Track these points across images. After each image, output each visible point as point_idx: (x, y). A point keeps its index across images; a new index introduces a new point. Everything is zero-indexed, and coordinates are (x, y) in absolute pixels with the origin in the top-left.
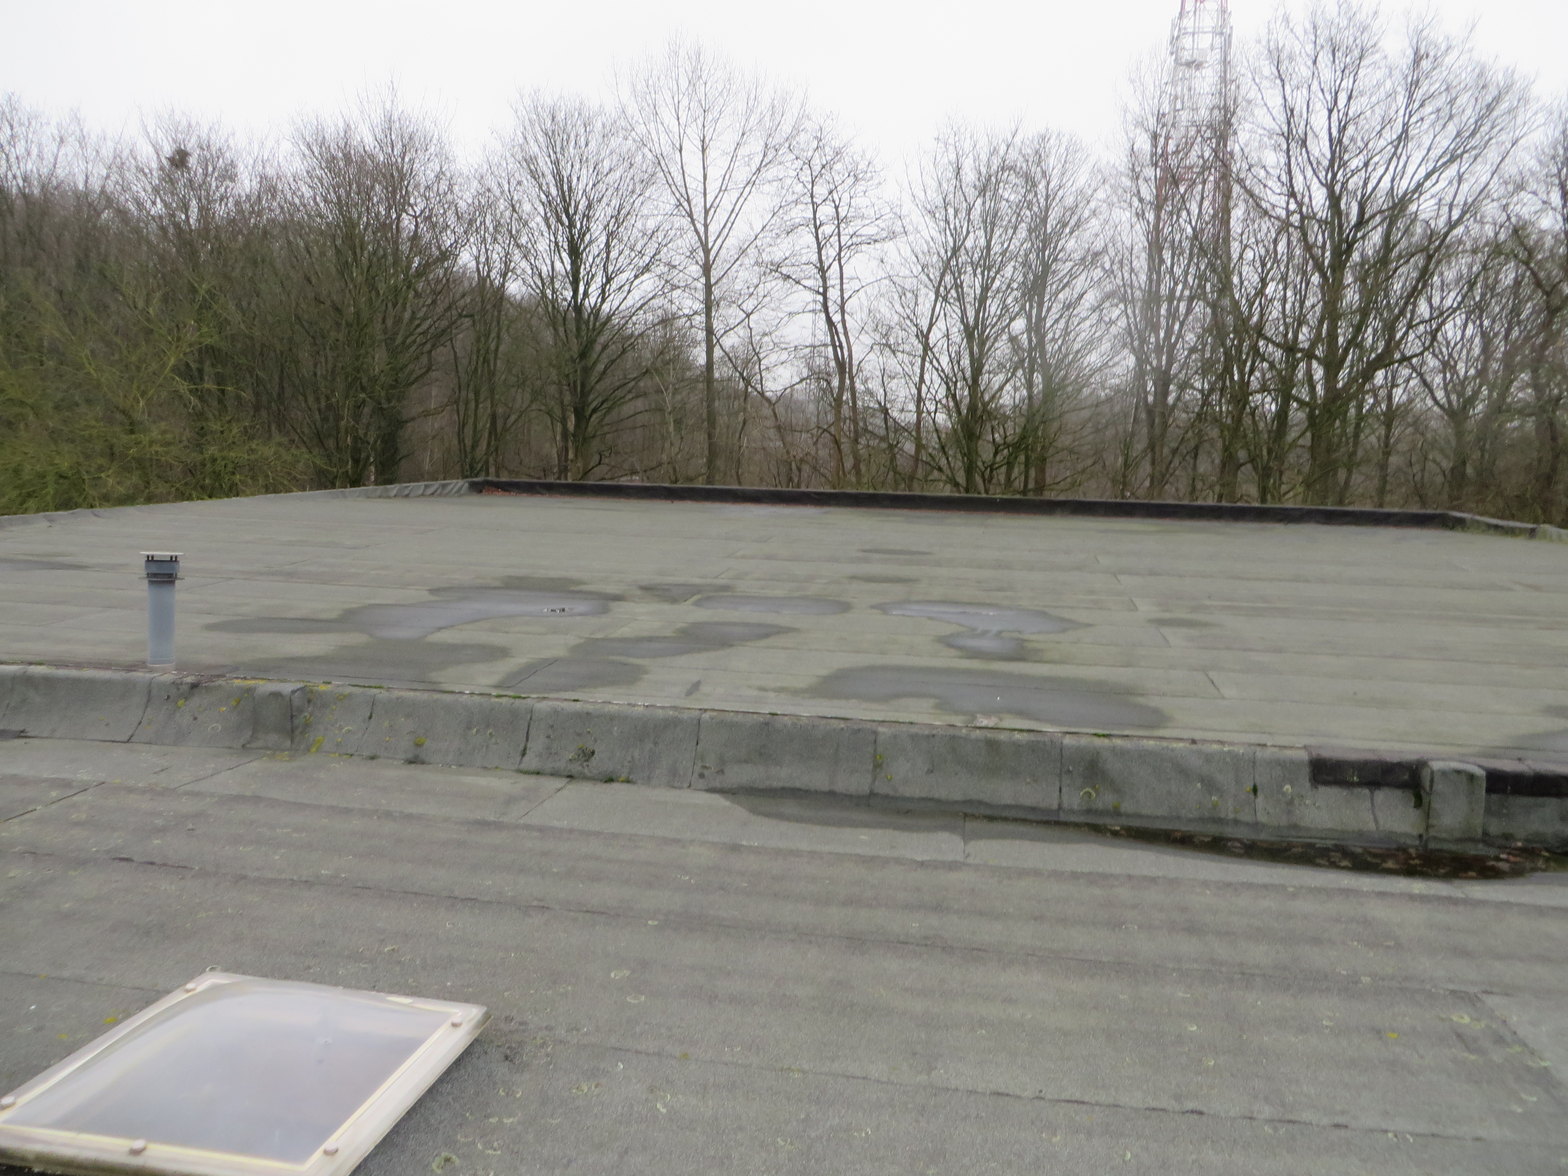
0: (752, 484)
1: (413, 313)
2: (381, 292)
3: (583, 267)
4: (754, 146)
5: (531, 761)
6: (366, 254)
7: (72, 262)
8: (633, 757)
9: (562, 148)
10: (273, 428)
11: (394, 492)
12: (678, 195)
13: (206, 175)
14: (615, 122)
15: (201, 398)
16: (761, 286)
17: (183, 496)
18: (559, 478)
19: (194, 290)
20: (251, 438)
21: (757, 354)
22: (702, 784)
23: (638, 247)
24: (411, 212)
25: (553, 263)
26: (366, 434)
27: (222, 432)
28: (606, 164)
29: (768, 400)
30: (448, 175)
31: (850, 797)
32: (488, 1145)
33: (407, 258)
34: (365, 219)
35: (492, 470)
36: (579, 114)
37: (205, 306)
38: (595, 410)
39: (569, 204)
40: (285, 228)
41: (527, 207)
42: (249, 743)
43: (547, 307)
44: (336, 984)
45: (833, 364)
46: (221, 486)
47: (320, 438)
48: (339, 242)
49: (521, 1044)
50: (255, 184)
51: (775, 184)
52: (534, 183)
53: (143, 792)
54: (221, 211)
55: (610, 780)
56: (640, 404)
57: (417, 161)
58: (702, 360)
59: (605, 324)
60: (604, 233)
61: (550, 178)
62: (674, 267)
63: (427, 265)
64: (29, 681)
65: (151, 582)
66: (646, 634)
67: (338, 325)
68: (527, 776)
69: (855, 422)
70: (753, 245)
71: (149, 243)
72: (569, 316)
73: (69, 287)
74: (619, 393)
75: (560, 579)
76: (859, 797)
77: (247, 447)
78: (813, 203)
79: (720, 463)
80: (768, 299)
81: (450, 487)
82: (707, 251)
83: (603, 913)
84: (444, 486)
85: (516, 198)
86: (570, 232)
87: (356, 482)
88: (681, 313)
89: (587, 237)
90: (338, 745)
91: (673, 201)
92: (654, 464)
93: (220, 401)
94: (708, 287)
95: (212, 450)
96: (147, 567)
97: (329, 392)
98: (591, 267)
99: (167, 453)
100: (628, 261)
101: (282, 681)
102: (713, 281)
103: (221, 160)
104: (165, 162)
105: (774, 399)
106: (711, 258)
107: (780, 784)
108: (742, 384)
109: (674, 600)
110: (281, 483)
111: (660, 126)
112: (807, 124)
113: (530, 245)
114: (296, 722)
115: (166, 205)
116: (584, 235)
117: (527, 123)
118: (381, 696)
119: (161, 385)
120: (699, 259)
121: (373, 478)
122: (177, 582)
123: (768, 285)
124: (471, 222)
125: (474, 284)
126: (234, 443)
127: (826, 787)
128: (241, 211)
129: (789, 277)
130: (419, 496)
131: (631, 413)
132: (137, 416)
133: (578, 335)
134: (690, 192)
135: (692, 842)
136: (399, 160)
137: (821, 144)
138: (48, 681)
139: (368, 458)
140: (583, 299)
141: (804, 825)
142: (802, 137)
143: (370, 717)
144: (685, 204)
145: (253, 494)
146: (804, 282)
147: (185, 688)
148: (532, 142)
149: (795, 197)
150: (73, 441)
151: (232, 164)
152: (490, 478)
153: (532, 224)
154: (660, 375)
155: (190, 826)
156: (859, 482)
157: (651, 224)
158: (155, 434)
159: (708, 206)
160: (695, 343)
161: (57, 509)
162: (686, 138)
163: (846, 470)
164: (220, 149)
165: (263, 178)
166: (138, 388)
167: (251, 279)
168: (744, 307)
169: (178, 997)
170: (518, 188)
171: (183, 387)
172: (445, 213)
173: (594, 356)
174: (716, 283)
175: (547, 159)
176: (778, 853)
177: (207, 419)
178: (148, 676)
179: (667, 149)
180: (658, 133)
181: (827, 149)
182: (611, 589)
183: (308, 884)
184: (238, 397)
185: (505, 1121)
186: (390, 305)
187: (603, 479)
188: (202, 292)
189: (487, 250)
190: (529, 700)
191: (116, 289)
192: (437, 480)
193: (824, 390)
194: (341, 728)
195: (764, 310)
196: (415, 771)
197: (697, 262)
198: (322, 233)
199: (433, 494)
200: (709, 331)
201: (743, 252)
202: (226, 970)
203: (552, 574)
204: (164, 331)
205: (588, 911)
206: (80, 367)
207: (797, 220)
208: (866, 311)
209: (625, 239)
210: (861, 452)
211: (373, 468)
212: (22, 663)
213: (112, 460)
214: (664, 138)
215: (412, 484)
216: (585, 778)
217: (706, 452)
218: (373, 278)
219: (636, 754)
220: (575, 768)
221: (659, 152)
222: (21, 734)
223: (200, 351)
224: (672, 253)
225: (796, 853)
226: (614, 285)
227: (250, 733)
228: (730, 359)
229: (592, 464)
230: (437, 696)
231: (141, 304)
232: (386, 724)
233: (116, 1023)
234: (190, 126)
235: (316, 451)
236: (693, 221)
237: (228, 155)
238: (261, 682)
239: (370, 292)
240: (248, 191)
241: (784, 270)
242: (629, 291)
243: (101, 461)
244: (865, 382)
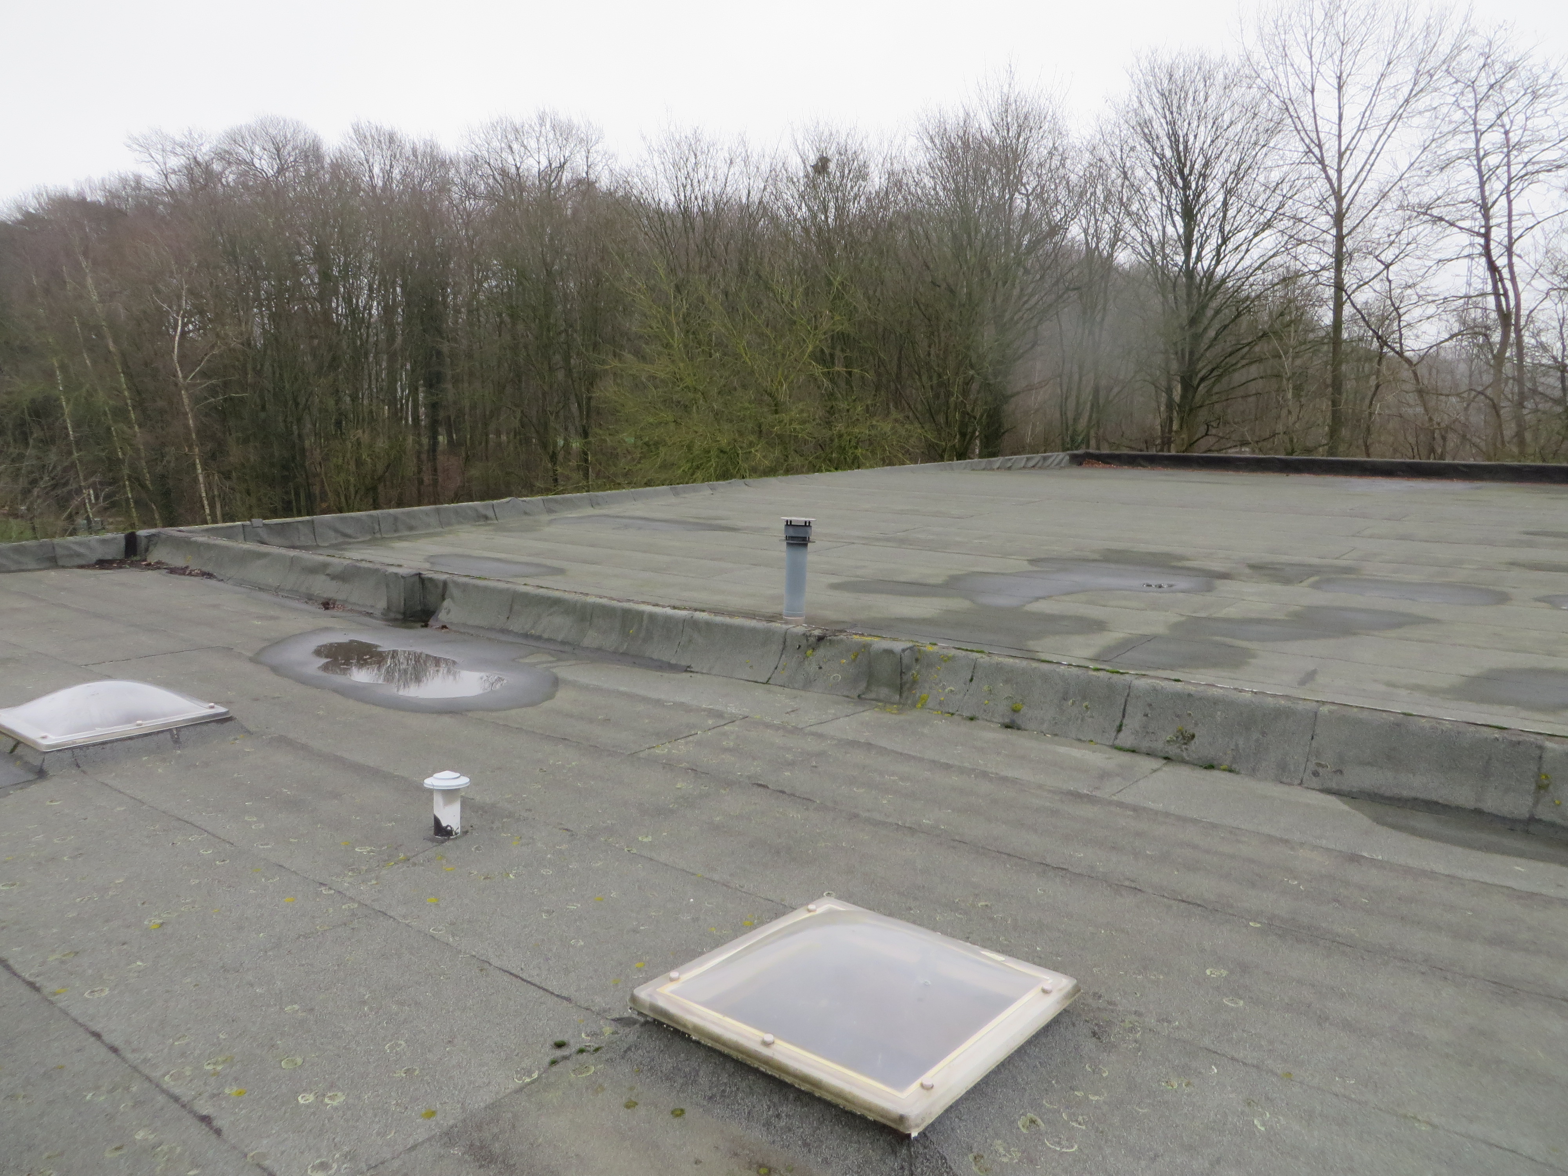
0: (1383, 456)
1: (1022, 290)
2: (992, 272)
3: (1197, 228)
4: (1403, 75)
5: (1126, 738)
6: (979, 237)
7: (735, 266)
8: (1237, 745)
9: (1179, 107)
10: (891, 405)
11: (997, 465)
12: (1307, 141)
13: (843, 177)
14: (1238, 71)
15: (832, 380)
16: (1405, 232)
17: (814, 468)
18: (1162, 450)
19: (830, 283)
20: (873, 415)
21: (1397, 309)
22: (1315, 782)
23: (1259, 203)
24: (1024, 191)
25: (1164, 227)
26: (973, 410)
27: (848, 411)
28: (1227, 118)
29: (1408, 361)
30: (1061, 149)
31: (1503, 819)
32: (1073, 1117)
33: (1018, 236)
34: (980, 202)
35: (1093, 442)
36: (1199, 68)
37: (839, 296)
38: (1203, 379)
39: (1185, 165)
40: (907, 218)
41: (1140, 173)
42: (864, 694)
43: (1156, 273)
44: (934, 929)
45: (1494, 315)
46: (845, 459)
47: (932, 414)
48: (955, 226)
49: (1110, 1023)
50: (884, 181)
51: (1427, 114)
52: (1148, 146)
53: (777, 728)
54: (854, 208)
55: (1211, 767)
56: (1254, 370)
57: (1031, 140)
58: (1327, 317)
59: (1218, 287)
60: (1222, 191)
61: (1165, 140)
62: (1300, 220)
63: (1038, 241)
64: (694, 624)
65: (788, 544)
66: (1253, 615)
67: (952, 306)
68: (1121, 753)
69: (1519, 381)
70: (1397, 188)
71: (794, 243)
72: (1179, 281)
73: (733, 288)
74: (1232, 360)
75: (1162, 554)
76: (1514, 821)
77: (868, 423)
78: (1476, 131)
79: (1345, 432)
80: (1413, 246)
81: (1051, 460)
82: (1339, 199)
83: (1199, 905)
84: (1045, 459)
85: (1128, 164)
86: (1185, 194)
87: (962, 455)
88: (1306, 270)
89: (1203, 197)
90: (941, 703)
91: (1302, 148)
92: (1267, 434)
93: (848, 382)
94: (1340, 239)
95: (840, 427)
96: (786, 531)
97: (941, 370)
98: (1206, 228)
99: (803, 430)
100: (1247, 218)
101: (894, 639)
102: (1345, 231)
103: (856, 162)
104: (809, 169)
105: (1415, 360)
106: (1345, 206)
107: (1413, 794)
108: (1376, 344)
109: (1287, 581)
110: (895, 456)
111: (1289, 68)
112: (1472, 40)
113: (1141, 212)
114: (905, 678)
115: (810, 209)
116: (1199, 196)
117: (1143, 86)
118: (982, 660)
119: (800, 370)
120: (1329, 208)
121: (977, 451)
122: (809, 544)
123: (1414, 231)
124: (1081, 195)
125: (1082, 256)
126: (858, 420)
127: (1471, 804)
128: (870, 207)
129: (1441, 219)
130: (1020, 469)
131: (1243, 381)
132: (781, 398)
133: (1189, 301)
134: (1322, 135)
135: (1302, 844)
136: (1014, 141)
137: (1489, 61)
138: (708, 624)
139: (974, 432)
140: (1196, 263)
141: (1441, 845)
142: (1465, 56)
143: (971, 680)
144: (1316, 150)
145: (871, 467)
146: (1459, 224)
147: (812, 639)
148: (1147, 105)
149: (1453, 126)
150: (731, 421)
151: (865, 165)
152: (1091, 451)
153: (1145, 190)
154: (1280, 339)
155: (814, 764)
156: (1522, 453)
157: (1275, 176)
158: (794, 413)
159: (1343, 149)
160: (1322, 302)
161: (718, 479)
162: (1319, 77)
163: (1506, 439)
164: (855, 152)
165: (891, 174)
166: (783, 372)
167: (877, 269)
168: (1383, 257)
169: (800, 915)
170: (1131, 154)
171: (818, 370)
172: (1056, 188)
173: (1206, 322)
174: (1349, 233)
175: (1163, 121)
176: (1407, 871)
177: (836, 399)
178: (785, 627)
179: (1296, 92)
180: (1287, 76)
181: (1497, 66)
182: (1217, 566)
183: (912, 830)
184: (863, 377)
185: (1091, 1097)
186: (1000, 283)
187: (1209, 451)
188: (836, 284)
189: (1096, 221)
190: (1127, 677)
191: (768, 288)
192: (1038, 453)
193: (1481, 347)
194: (944, 688)
195: (1407, 259)
196: (1011, 736)
197: (1327, 213)
198: (941, 220)
199: (1033, 466)
200: (1339, 287)
201: (1384, 195)
202: (840, 898)
203: (1153, 548)
204: (804, 322)
205: (1183, 901)
206: (737, 356)
207: (1454, 153)
208: (1542, 250)
209: (1245, 195)
210: (1527, 418)
211: (978, 442)
212: (690, 609)
213: (760, 437)
214: (1293, 80)
215: (1015, 457)
216: (1183, 762)
217: (1329, 421)
218: (986, 258)
219: (1241, 743)
220: (1173, 750)
221: (1287, 96)
222: (687, 669)
223: (832, 337)
224: (1298, 205)
225: (1432, 875)
226: (1231, 246)
227: (865, 685)
228: (1363, 317)
229: (1199, 435)
230: (1035, 665)
231: (787, 298)
232: (986, 688)
233: (753, 927)
234: (831, 134)
235: (927, 426)
236: (1324, 169)
237: (861, 157)
238: (876, 639)
239: (982, 272)
240: (877, 187)
241: (1435, 212)
242: (1247, 250)
243: (752, 438)
244: (1536, 335)
